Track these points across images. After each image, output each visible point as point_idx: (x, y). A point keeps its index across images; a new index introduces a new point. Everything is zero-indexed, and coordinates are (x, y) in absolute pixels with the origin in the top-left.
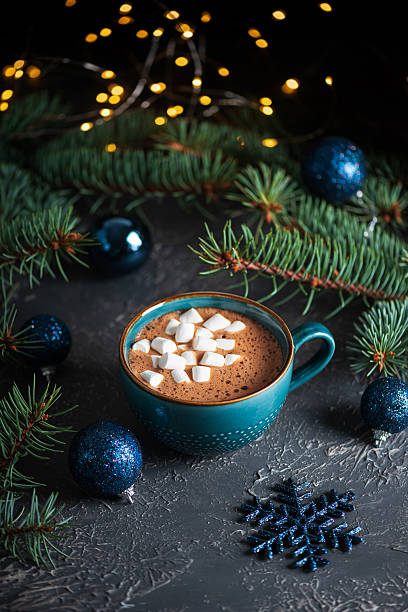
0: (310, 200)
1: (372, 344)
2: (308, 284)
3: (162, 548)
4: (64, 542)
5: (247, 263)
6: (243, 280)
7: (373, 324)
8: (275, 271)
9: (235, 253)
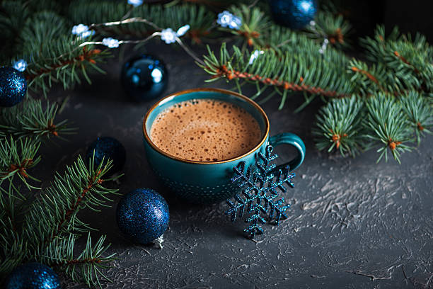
0: (279, 28)
1: (330, 128)
2: (282, 88)
3: (188, 280)
4: (117, 278)
5: (237, 73)
6: (236, 85)
7: (330, 115)
8: (258, 79)
9: (230, 66)
